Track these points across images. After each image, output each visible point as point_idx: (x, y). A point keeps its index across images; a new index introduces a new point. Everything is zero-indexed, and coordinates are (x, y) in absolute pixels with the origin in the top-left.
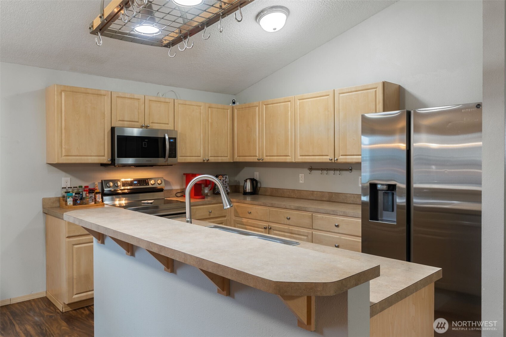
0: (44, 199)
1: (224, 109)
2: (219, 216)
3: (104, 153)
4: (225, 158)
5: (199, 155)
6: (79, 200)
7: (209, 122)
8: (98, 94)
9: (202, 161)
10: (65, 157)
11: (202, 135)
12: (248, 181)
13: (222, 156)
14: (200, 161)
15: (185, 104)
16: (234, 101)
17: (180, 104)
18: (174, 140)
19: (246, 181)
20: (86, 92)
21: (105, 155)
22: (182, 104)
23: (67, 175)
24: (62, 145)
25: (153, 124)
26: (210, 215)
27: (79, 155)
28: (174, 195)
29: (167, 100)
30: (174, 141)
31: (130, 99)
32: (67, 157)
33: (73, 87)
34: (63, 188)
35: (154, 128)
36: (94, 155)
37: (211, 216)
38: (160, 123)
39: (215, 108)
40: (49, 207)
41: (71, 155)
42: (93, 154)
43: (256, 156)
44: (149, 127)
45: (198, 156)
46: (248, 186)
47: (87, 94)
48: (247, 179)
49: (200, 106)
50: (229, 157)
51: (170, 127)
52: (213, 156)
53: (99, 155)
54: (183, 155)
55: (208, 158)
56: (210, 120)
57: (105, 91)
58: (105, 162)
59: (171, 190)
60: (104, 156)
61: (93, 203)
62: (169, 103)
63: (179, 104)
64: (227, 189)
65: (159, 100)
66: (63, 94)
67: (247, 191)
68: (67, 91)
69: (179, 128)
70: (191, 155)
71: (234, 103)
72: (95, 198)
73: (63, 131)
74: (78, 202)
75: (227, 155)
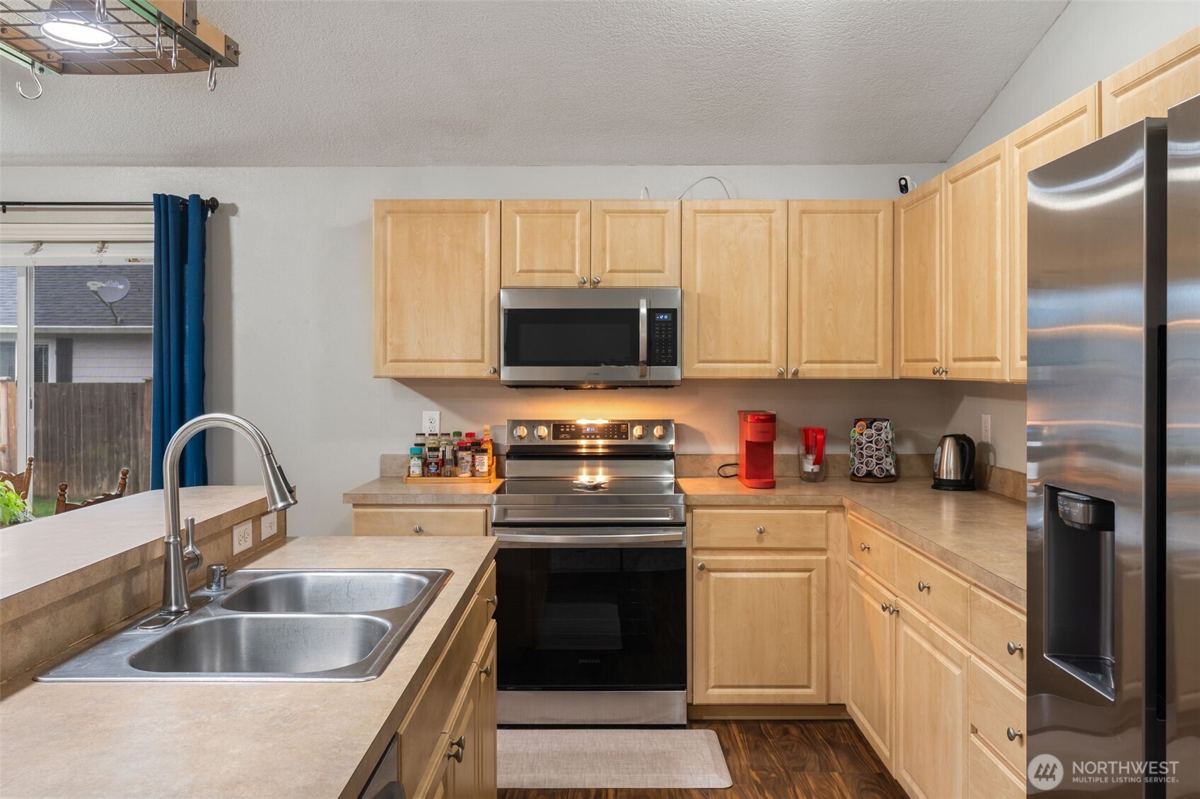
0: (384, 458)
1: (860, 212)
2: (798, 546)
3: (483, 354)
4: (864, 366)
5: (765, 358)
6: (433, 464)
7: (801, 256)
8: (468, 211)
9: (775, 375)
10: (391, 363)
11: (774, 298)
12: (949, 445)
13: (854, 359)
14: (767, 375)
15: (718, 212)
16: (903, 182)
17: (700, 212)
18: (671, 314)
19: (942, 444)
20: (439, 210)
21: (483, 357)
22: (707, 212)
23: (433, 404)
24: (386, 337)
25: (614, 274)
26: (760, 540)
27: (422, 358)
28: (716, 472)
29: (659, 206)
30: (670, 319)
31: (550, 215)
32: (397, 364)
33: (410, 200)
34: (417, 434)
35: (616, 284)
36: (458, 358)
37: (766, 544)
38: (635, 271)
39: (826, 212)
40: (394, 475)
41: (404, 358)
42: (454, 357)
43: (935, 360)
44: (599, 282)
45: (760, 362)
46: (948, 462)
47: (442, 213)
48: (945, 437)
49: (770, 212)
50: (880, 363)
51: (667, 279)
52: (819, 359)
53: (468, 358)
54: (710, 358)
55: (800, 364)
56: (806, 252)
57: (485, 200)
58: (484, 375)
59: (707, 456)
60: (482, 361)
61: (468, 474)
62: (665, 212)
63: (696, 212)
64: (884, 466)
65: (632, 208)
66: (389, 219)
67: (945, 478)
68: (397, 213)
69: (698, 282)
70: (737, 358)
71: (904, 189)
72: (473, 465)
73: (389, 305)
74: (433, 469)
75: (872, 358)
